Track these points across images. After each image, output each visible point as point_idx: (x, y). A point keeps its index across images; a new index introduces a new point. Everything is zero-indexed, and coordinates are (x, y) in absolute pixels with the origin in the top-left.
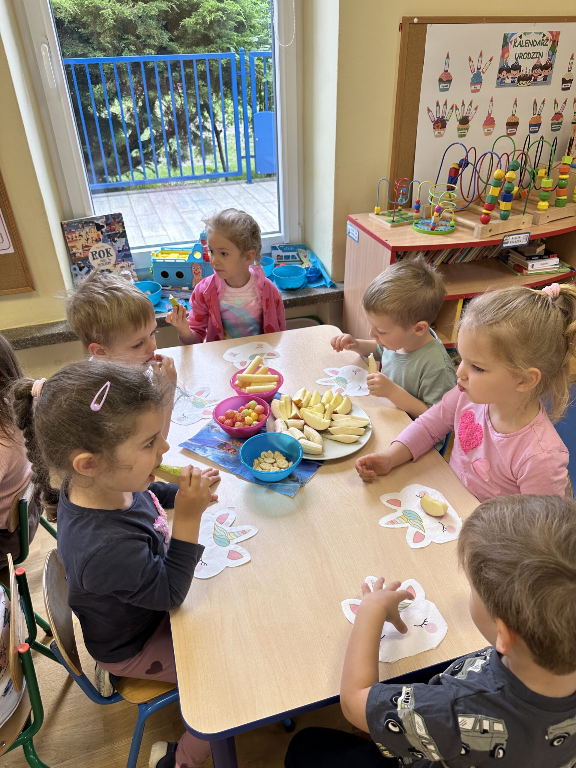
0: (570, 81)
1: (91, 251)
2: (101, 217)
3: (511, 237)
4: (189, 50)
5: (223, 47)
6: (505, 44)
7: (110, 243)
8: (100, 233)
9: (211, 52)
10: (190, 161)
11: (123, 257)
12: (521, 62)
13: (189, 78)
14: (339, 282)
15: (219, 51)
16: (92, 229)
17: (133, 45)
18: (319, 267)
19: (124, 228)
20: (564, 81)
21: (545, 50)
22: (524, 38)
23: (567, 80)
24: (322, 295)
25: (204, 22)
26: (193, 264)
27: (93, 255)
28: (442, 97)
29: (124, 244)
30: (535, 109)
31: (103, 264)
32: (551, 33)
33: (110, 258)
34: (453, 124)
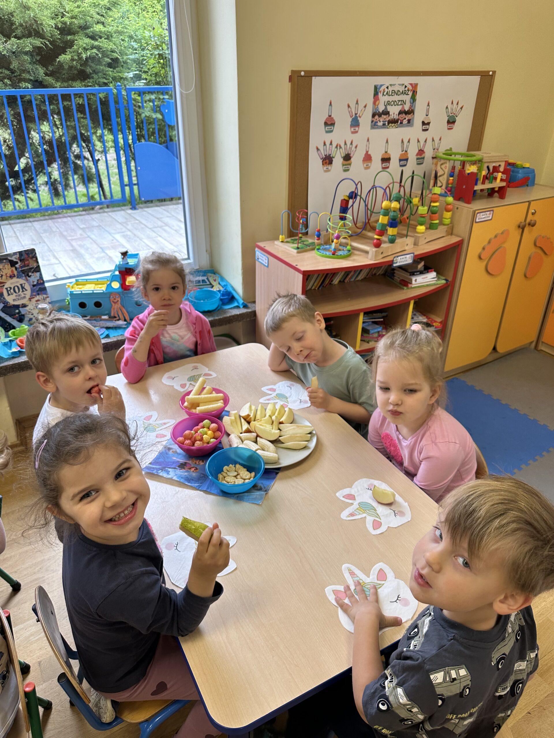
0: (428, 124)
1: (5, 287)
2: (15, 254)
3: (399, 258)
4: (66, 84)
5: (99, 82)
6: (376, 94)
7: (24, 278)
8: (14, 269)
9: (88, 86)
10: (74, 190)
11: (37, 291)
12: (389, 108)
13: (68, 111)
14: (250, 302)
15: (96, 85)
16: (6, 266)
17: (8, 79)
18: (230, 289)
19: (38, 262)
20: (424, 123)
21: (407, 98)
22: (390, 89)
23: (426, 122)
24: (237, 315)
25: (80, 58)
26: (111, 294)
27: (8, 291)
28: (328, 138)
29: (38, 278)
30: (403, 146)
31: (18, 299)
32: (411, 84)
33: (25, 293)
34: (338, 161)
